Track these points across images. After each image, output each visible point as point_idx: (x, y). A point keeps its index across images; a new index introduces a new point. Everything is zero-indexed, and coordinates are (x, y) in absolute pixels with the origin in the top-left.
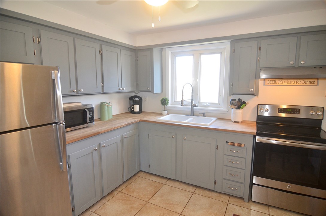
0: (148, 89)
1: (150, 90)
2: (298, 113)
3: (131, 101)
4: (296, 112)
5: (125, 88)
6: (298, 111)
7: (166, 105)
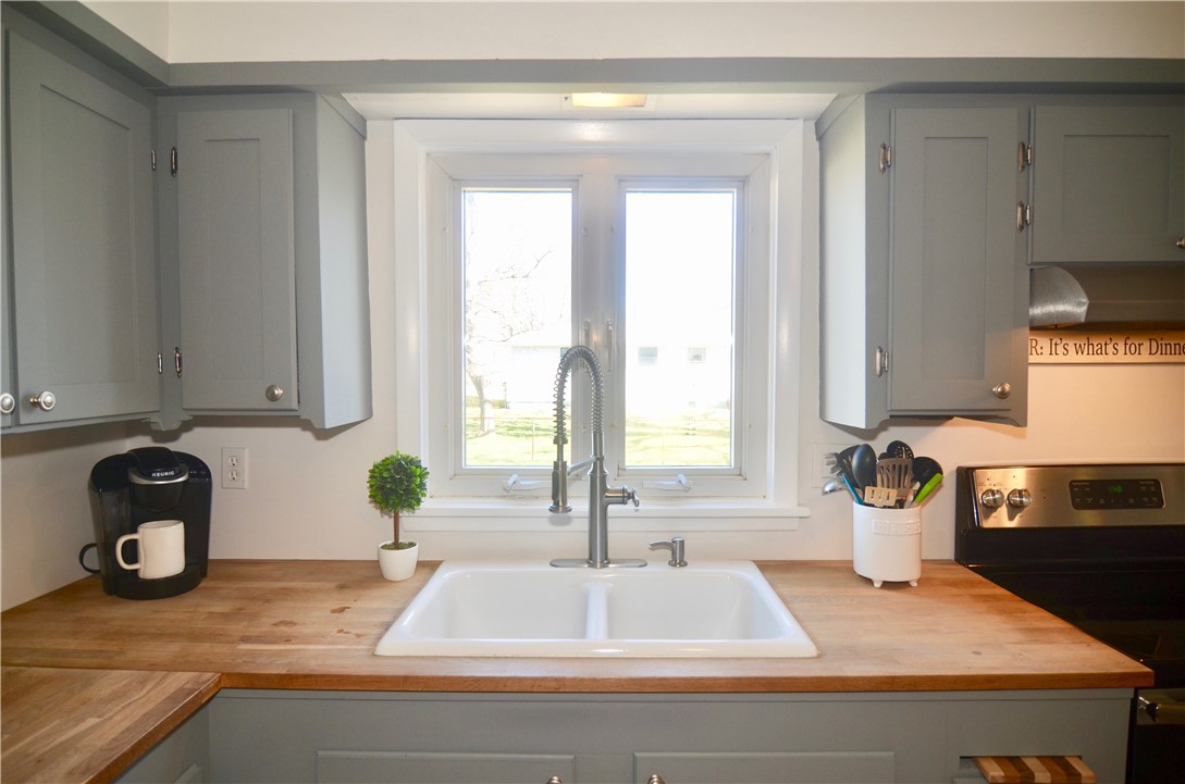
0: (273, 398)
1: (294, 405)
2: (1155, 499)
3: (109, 497)
4: (1145, 499)
5: (47, 397)
6: (1153, 489)
7: (411, 507)
